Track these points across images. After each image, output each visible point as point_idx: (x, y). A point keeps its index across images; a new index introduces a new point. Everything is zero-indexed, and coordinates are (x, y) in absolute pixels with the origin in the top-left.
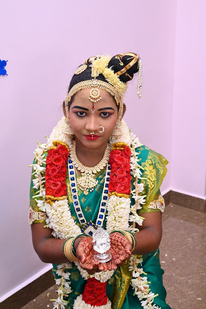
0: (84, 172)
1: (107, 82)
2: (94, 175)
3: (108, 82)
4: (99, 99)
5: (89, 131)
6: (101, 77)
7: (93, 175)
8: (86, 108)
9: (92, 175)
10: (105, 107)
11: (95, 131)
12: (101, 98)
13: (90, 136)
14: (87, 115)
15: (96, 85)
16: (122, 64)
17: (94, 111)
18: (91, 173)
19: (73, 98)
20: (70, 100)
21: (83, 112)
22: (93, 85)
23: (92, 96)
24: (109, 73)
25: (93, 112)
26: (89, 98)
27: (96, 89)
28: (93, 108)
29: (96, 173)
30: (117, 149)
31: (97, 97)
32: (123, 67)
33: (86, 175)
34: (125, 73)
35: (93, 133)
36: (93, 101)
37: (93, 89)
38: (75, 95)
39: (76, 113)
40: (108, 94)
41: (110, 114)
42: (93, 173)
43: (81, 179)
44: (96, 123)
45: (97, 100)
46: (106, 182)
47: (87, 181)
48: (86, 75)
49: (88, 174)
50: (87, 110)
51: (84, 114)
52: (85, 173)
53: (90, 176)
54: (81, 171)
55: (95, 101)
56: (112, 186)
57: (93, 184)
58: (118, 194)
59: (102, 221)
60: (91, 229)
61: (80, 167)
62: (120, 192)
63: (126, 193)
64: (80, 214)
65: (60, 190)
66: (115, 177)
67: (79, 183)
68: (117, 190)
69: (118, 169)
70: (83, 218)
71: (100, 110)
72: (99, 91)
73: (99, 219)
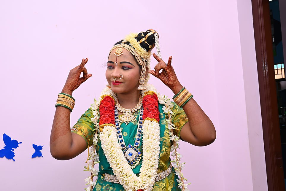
1: (129, 44)
3: (131, 46)
4: (121, 54)
5: (113, 77)
7: (132, 113)
8: (113, 61)
10: (125, 61)
11: (117, 77)
14: (114, 68)
15: (122, 46)
16: (143, 35)
17: (117, 63)
18: (130, 112)
23: (117, 52)
25: (116, 65)
26: (115, 53)
28: (116, 61)
29: (134, 111)
30: (148, 94)
31: (120, 53)
33: (127, 114)
35: (115, 79)
39: (108, 67)
41: (131, 68)
42: (132, 112)
43: (123, 116)
44: (118, 72)
47: (128, 117)
49: (129, 113)
51: (112, 68)
52: (126, 112)
53: (130, 114)
54: (123, 112)
55: (118, 56)
56: (145, 116)
57: (132, 118)
58: (150, 119)
59: (139, 142)
60: (130, 150)
61: (122, 110)
62: (151, 117)
63: (156, 119)
64: (121, 140)
65: (108, 119)
66: (147, 110)
67: (122, 119)
68: (148, 116)
69: (149, 104)
70: (124, 143)
71: (121, 63)
72: (122, 50)
73: (136, 141)
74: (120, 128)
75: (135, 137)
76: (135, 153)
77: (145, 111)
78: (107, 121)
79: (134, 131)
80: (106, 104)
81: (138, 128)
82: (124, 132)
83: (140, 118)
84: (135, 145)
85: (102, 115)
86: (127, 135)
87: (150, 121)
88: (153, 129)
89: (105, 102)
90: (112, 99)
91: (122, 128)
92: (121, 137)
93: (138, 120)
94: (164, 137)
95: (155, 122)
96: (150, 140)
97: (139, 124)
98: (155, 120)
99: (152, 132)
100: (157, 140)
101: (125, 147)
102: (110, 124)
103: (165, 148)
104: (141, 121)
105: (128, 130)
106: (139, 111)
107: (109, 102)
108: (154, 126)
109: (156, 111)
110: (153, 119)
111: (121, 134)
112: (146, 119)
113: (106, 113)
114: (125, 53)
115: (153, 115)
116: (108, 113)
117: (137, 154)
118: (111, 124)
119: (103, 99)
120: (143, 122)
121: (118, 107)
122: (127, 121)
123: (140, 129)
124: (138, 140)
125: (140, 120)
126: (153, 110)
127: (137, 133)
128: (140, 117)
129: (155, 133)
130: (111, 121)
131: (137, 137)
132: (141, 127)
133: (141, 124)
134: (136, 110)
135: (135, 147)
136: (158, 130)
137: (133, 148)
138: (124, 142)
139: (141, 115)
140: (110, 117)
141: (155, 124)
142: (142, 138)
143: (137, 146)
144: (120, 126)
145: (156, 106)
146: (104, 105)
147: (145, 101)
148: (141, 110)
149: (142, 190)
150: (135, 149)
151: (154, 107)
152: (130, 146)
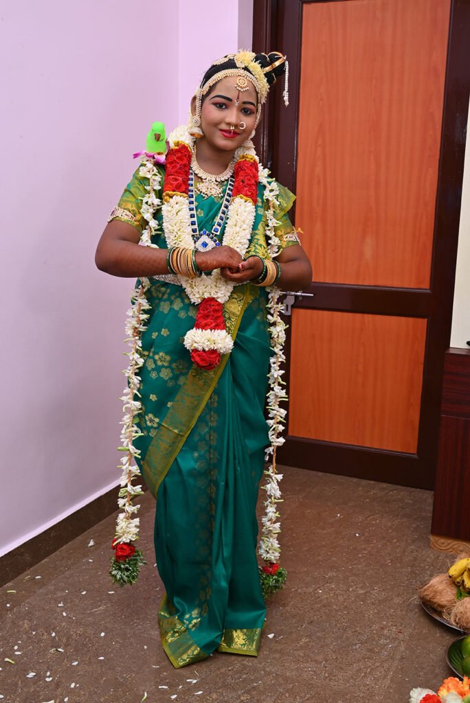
1: (250, 72)
2: (218, 183)
4: (246, 89)
5: (229, 124)
6: (246, 69)
8: (230, 97)
11: (236, 126)
12: (248, 88)
13: (229, 132)
14: (227, 108)
15: (243, 75)
17: (239, 102)
18: (214, 180)
19: (212, 88)
20: (205, 93)
21: (224, 104)
22: (239, 74)
24: (255, 67)
25: (237, 104)
26: (236, 86)
27: (244, 78)
28: (238, 98)
29: (220, 181)
30: (245, 160)
33: (208, 182)
35: (234, 128)
36: (240, 89)
37: (240, 77)
38: (216, 83)
39: (215, 104)
41: (252, 112)
42: (216, 181)
43: (202, 185)
44: (238, 117)
47: (209, 187)
48: (230, 64)
49: (211, 181)
51: (224, 107)
53: (213, 183)
54: (202, 178)
56: (237, 191)
57: (216, 191)
58: (245, 198)
59: (220, 228)
60: (205, 238)
61: (201, 173)
62: (247, 195)
63: (253, 200)
64: (193, 222)
65: (181, 184)
66: (241, 183)
67: (199, 189)
68: (243, 193)
69: (246, 176)
70: (196, 227)
71: (244, 103)
72: (246, 81)
73: (216, 226)
74: (194, 202)
75: (215, 220)
76: (211, 244)
77: (239, 183)
79: (214, 210)
80: (180, 159)
81: (223, 208)
82: (199, 210)
83: (228, 193)
84: (213, 232)
85: (172, 175)
86: (202, 215)
87: (243, 201)
88: (246, 214)
89: (180, 155)
91: (197, 204)
92: (194, 217)
93: (224, 196)
94: (257, 232)
95: (251, 203)
96: (237, 229)
97: (225, 202)
98: (251, 201)
99: (243, 218)
100: (247, 231)
104: (228, 197)
105: (206, 211)
106: (225, 183)
107: (185, 156)
108: (248, 209)
109: (254, 188)
110: (248, 198)
111: (194, 212)
112: (236, 197)
113: (180, 173)
115: (250, 193)
117: (214, 245)
119: (177, 147)
120: (233, 200)
121: (195, 166)
122: (208, 193)
123: (225, 209)
124: (219, 225)
125: (226, 197)
126: (250, 185)
127: (220, 214)
128: (228, 191)
129: (248, 221)
130: (184, 189)
131: (217, 220)
132: (226, 207)
133: (227, 203)
135: (213, 234)
137: (208, 235)
138: (197, 225)
139: (229, 189)
141: (250, 206)
142: (227, 223)
143: (216, 233)
144: (194, 198)
147: (239, 170)
148: (230, 182)
149: (214, 298)
150: (212, 238)
151: (253, 181)
152: (205, 233)
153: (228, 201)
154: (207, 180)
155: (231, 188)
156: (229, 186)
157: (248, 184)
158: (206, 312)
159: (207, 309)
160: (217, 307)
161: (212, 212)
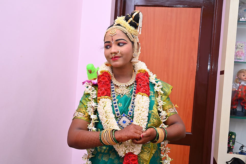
0: (120, 86)
2: (127, 87)
3: (122, 26)
4: (115, 34)
5: (111, 54)
8: (109, 41)
9: (125, 87)
10: (119, 39)
11: (115, 53)
12: (116, 33)
14: (111, 47)
15: (114, 28)
16: (130, 16)
17: (113, 41)
22: (112, 28)
23: (112, 33)
25: (113, 43)
26: (110, 34)
27: (114, 29)
30: (141, 72)
31: (114, 33)
32: (130, 17)
33: (122, 87)
34: (132, 20)
35: (114, 55)
36: (111, 35)
37: (112, 30)
40: (121, 31)
41: (125, 44)
43: (118, 89)
44: (115, 48)
45: (114, 34)
46: (134, 91)
47: (122, 90)
50: (109, 42)
53: (124, 87)
54: (118, 86)
55: (113, 35)
56: (138, 91)
57: (126, 91)
58: (142, 94)
59: (132, 112)
60: (124, 118)
61: (118, 84)
62: (143, 92)
63: (147, 94)
64: (117, 110)
65: (104, 92)
66: (139, 86)
67: (117, 92)
68: (141, 91)
69: (142, 81)
71: (117, 41)
72: (115, 30)
73: (130, 111)
74: (116, 99)
75: (129, 108)
76: (128, 121)
77: (138, 86)
78: (103, 94)
80: (103, 79)
81: (132, 100)
82: (119, 103)
83: (134, 92)
84: (128, 114)
85: (100, 88)
86: (122, 106)
87: (141, 95)
88: (143, 103)
89: (103, 77)
90: (109, 74)
91: (118, 100)
92: (117, 107)
93: (132, 94)
94: (153, 111)
95: (146, 96)
96: (140, 112)
98: (146, 95)
99: (142, 105)
101: (120, 115)
102: (105, 96)
103: (152, 119)
104: (134, 94)
105: (123, 102)
106: (132, 86)
107: (106, 77)
108: (144, 100)
109: (147, 87)
110: (144, 94)
111: (117, 104)
112: (138, 93)
113: (103, 86)
114: (118, 32)
115: (145, 91)
116: (105, 86)
117: (130, 122)
118: (107, 97)
119: (102, 74)
120: (136, 95)
121: (114, 81)
122: (122, 93)
126: (144, 86)
127: (131, 104)
129: (145, 106)
130: (106, 94)
132: (134, 100)
134: (129, 85)
135: (129, 116)
136: (147, 104)
137: (126, 117)
138: (119, 111)
140: (106, 90)
141: (146, 98)
143: (130, 115)
144: (116, 97)
145: (147, 83)
146: (102, 79)
147: (138, 78)
148: (134, 85)
149: (131, 153)
150: (128, 118)
151: (146, 84)
152: (124, 115)
153: (134, 96)
154: (121, 86)
155: (135, 88)
156: (134, 88)
157: (143, 86)
158: (128, 161)
159: (128, 159)
160: (134, 158)
161: (127, 103)
